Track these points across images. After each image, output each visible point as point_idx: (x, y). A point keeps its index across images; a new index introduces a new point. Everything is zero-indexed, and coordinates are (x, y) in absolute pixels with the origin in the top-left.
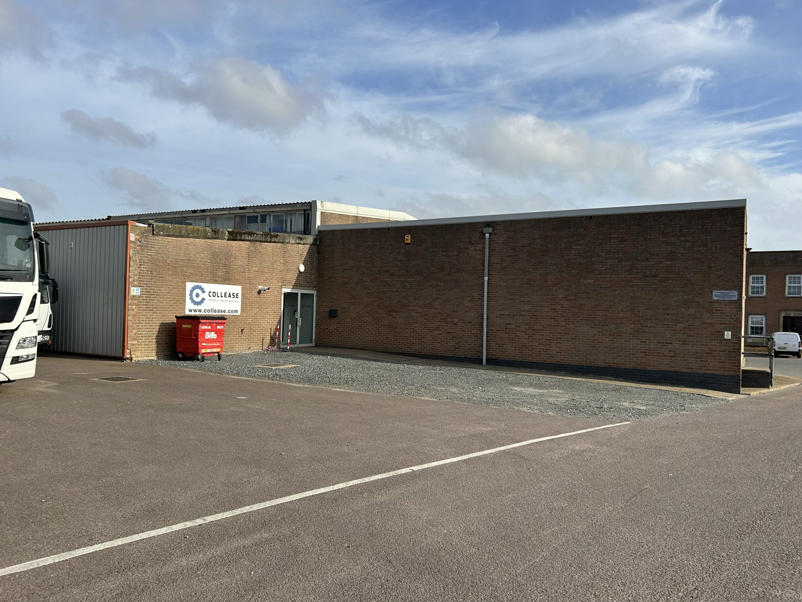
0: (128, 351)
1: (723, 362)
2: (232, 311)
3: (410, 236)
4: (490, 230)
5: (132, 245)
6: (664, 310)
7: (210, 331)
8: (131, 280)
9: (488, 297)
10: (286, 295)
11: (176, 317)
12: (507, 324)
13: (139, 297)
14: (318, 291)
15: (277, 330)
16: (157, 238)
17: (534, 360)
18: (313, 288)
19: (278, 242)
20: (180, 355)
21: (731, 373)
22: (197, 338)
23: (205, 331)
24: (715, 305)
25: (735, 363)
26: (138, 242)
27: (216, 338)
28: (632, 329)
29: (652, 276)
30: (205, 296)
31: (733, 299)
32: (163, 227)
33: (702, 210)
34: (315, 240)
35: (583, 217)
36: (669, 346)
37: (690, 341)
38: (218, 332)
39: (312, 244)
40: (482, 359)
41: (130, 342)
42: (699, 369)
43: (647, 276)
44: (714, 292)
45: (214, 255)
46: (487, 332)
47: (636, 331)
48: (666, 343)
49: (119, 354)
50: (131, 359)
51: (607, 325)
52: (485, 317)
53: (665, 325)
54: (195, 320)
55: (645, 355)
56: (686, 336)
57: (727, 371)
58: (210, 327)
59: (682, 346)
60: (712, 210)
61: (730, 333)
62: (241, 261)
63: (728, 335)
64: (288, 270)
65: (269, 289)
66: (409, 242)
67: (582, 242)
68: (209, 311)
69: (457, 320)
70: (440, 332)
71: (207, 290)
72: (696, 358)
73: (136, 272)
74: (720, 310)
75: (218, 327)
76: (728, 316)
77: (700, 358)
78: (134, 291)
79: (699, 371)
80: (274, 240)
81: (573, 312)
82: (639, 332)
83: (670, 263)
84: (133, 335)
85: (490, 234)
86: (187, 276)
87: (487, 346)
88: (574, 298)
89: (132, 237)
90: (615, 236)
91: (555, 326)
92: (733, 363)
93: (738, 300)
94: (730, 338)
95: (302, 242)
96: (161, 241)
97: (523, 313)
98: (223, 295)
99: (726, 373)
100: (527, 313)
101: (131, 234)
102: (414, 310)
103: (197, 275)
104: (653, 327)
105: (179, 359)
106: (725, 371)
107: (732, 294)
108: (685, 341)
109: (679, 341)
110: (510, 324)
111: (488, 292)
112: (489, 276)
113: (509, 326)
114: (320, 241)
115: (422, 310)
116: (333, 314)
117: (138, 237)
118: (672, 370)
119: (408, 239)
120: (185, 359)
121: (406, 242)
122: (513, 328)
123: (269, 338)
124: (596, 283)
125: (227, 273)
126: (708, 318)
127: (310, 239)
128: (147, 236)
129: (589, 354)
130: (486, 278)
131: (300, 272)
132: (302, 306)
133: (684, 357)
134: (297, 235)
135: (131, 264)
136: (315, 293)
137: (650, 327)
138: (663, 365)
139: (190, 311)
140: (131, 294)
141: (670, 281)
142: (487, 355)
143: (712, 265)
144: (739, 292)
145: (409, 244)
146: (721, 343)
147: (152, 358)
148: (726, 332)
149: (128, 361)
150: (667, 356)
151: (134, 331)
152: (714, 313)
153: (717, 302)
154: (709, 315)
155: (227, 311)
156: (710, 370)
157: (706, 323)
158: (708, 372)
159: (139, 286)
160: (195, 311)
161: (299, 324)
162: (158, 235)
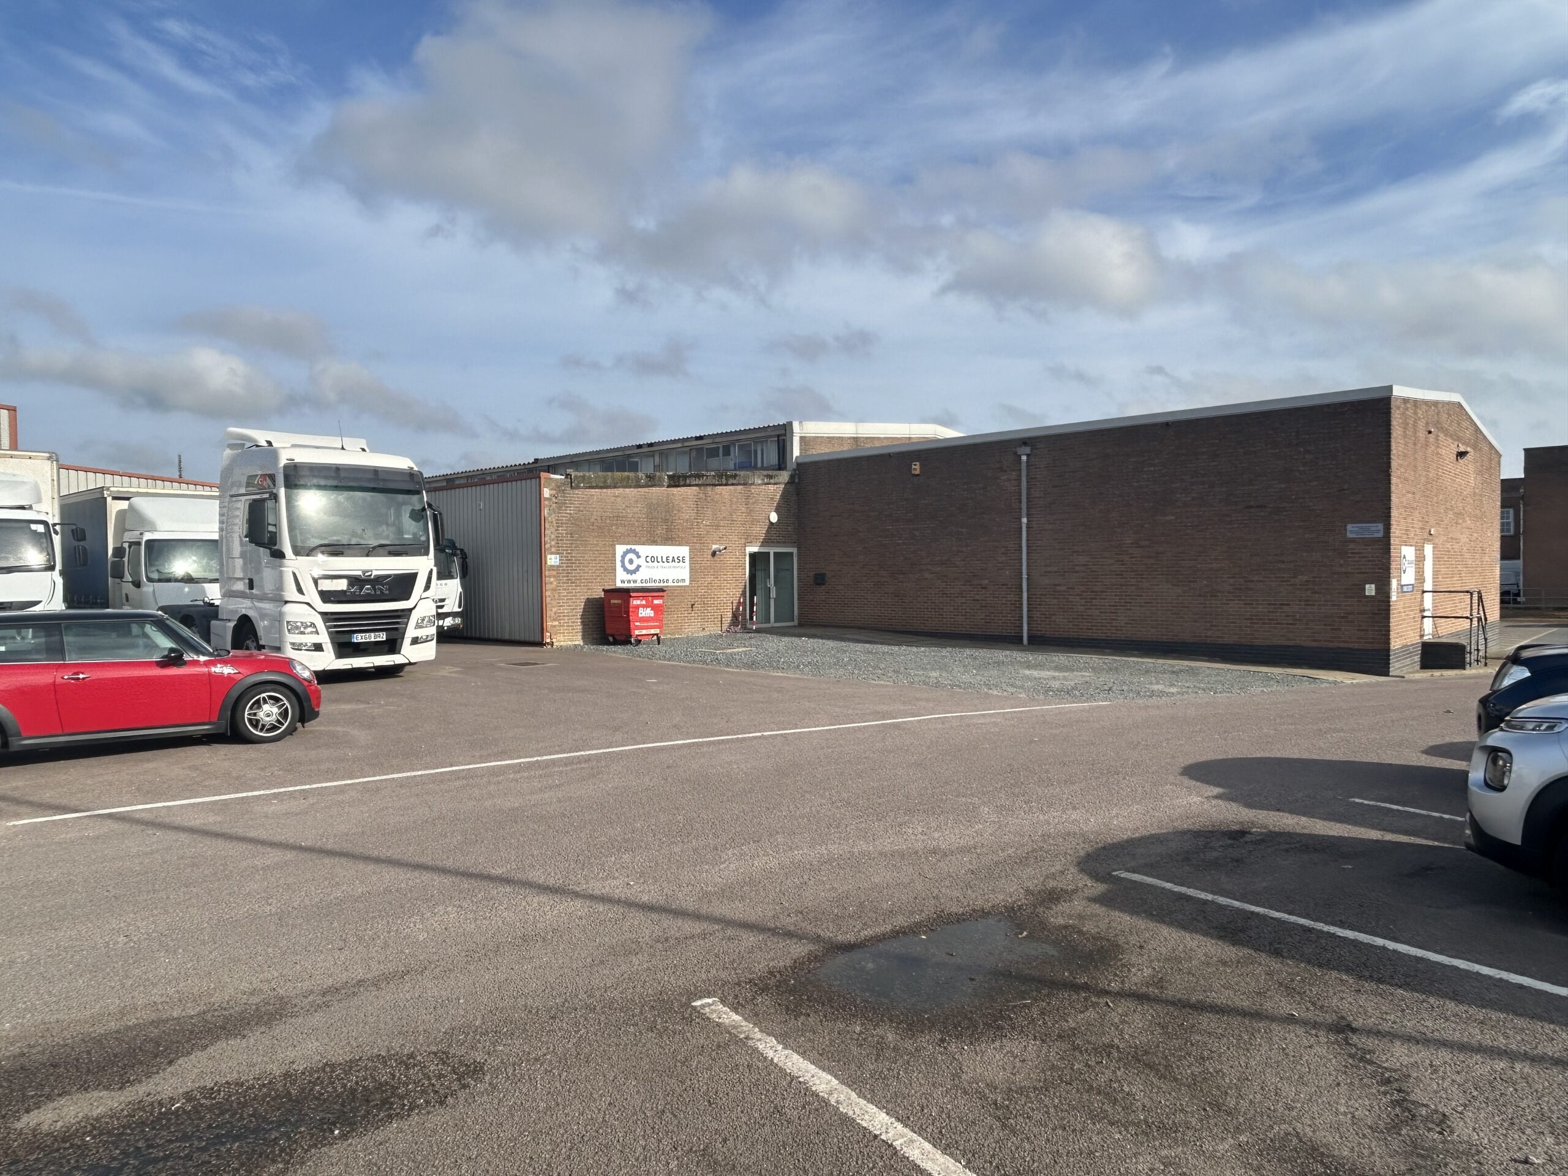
0: (548, 634)
1: (1363, 630)
2: (678, 581)
3: (918, 463)
4: (1028, 450)
5: (546, 503)
6: (1276, 555)
7: (644, 606)
8: (547, 546)
9: (1028, 547)
10: (753, 557)
11: (604, 590)
12: (1055, 585)
13: (558, 566)
14: (799, 548)
15: (739, 603)
16: (577, 492)
17: (1095, 636)
18: (792, 543)
19: (737, 485)
20: (611, 639)
21: (1377, 646)
22: (628, 616)
23: (637, 607)
24: (1352, 546)
25: (1381, 631)
26: (554, 499)
27: (652, 615)
28: (1231, 585)
29: (1258, 507)
30: (641, 561)
31: (1376, 535)
32: (584, 476)
33: (1328, 406)
34: (792, 477)
35: (1155, 425)
36: (1286, 609)
37: (1315, 601)
38: (655, 608)
39: (788, 483)
40: (1022, 637)
41: (549, 623)
42: (1328, 641)
43: (1252, 507)
44: (1350, 527)
45: (651, 507)
46: (1028, 598)
47: (1237, 589)
48: (1281, 604)
49: (538, 639)
50: (552, 644)
51: (1196, 582)
52: (1025, 576)
53: (1279, 577)
54: (625, 593)
55: (1251, 623)
56: (1309, 593)
57: (1370, 643)
58: (644, 602)
59: (1305, 609)
60: (1343, 405)
61: (1373, 586)
62: (687, 513)
63: (1370, 590)
64: (754, 522)
65: (725, 549)
66: (918, 472)
67: (1157, 461)
68: (646, 581)
69: (986, 582)
70: (963, 600)
71: (643, 554)
72: (1325, 625)
73: (553, 536)
74: (1358, 553)
75: (656, 602)
76: (1369, 561)
77: (1329, 625)
78: (552, 560)
79: (1331, 645)
80: (731, 481)
81: (1146, 564)
82: (1241, 589)
83: (1283, 486)
84: (553, 615)
85: (1028, 455)
86: (616, 537)
87: (1029, 617)
88: (1147, 543)
89: (546, 493)
90: (1204, 450)
91: (1122, 585)
92: (1377, 631)
93: (1384, 537)
94: (1373, 594)
95: (772, 481)
96: (581, 494)
97: (1077, 568)
98: (664, 560)
99: (1369, 646)
100: (1083, 568)
101: (545, 489)
102: (927, 570)
103: (629, 535)
104: (1261, 581)
105: (609, 643)
106: (1366, 643)
107: (1374, 529)
108: (1308, 601)
109: (1300, 601)
110: (1059, 585)
111: (1028, 540)
112: (1028, 516)
113: (1059, 588)
114: (799, 478)
115: (939, 569)
116: (820, 580)
117: (554, 492)
118: (1291, 643)
119: (916, 468)
120: (616, 643)
121: (913, 472)
122: (1064, 591)
123: (730, 615)
124: (1179, 521)
125: (669, 530)
126: (1341, 565)
127: (784, 476)
128: (564, 490)
129: (1172, 625)
130: (1024, 520)
131: (771, 523)
132: (776, 570)
133: (1307, 624)
134: (765, 473)
135: (547, 526)
136: (794, 550)
137: (1257, 581)
138: (1276, 637)
139: (623, 582)
140: (549, 563)
141: (1285, 513)
142: (1028, 630)
143: (1346, 487)
144: (1385, 525)
145: (918, 475)
146: (1361, 601)
147: (577, 643)
148: (1367, 586)
149: (549, 647)
150: (1283, 624)
151: (554, 610)
152: (1350, 557)
153: (1353, 541)
154: (1342, 562)
155: (671, 581)
156: (1344, 642)
157: (1338, 573)
158: (1342, 645)
159: (558, 554)
160: (629, 582)
161: (773, 594)
162: (578, 487)
